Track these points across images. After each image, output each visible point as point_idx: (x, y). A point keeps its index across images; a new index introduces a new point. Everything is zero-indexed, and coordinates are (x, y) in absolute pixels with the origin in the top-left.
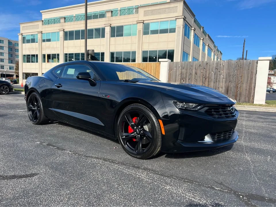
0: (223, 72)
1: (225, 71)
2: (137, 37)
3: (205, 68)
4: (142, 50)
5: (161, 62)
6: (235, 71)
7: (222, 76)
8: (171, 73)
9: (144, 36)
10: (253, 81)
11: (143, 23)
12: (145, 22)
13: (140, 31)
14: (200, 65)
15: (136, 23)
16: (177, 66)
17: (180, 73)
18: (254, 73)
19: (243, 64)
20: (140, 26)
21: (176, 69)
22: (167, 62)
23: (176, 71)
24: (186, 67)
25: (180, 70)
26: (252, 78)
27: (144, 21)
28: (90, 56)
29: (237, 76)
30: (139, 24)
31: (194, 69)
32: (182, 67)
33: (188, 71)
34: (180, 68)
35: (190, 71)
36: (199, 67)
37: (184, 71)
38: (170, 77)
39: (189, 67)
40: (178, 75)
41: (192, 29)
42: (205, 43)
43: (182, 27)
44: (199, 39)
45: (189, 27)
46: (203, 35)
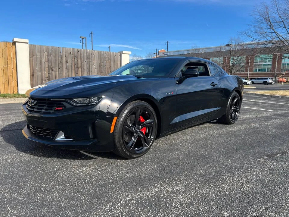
0: (94, 62)
3: (77, 56)
5: (17, 43)
6: (105, 62)
7: (94, 66)
8: (33, 60)
14: (71, 52)
16: (41, 50)
17: (47, 60)
19: (110, 56)
21: (41, 55)
24: (54, 54)
25: (46, 57)
29: (107, 67)
31: (64, 56)
32: (48, 53)
33: (57, 58)
34: (46, 53)
35: (60, 59)
36: (70, 55)
37: (53, 59)
38: (33, 64)
39: (57, 53)
40: (44, 63)
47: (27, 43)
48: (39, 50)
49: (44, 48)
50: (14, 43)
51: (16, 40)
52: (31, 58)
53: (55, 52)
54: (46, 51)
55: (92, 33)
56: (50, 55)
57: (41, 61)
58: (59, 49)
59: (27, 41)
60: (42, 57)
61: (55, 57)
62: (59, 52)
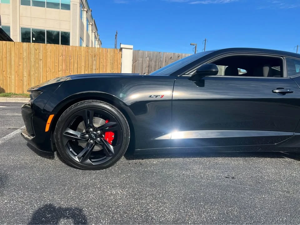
5: (123, 49)
8: (135, 65)
9: (22, 6)
14: (171, 57)
16: (143, 55)
17: (148, 65)
21: (143, 60)
22: (132, 50)
23: (142, 63)
24: (154, 59)
25: (148, 62)
31: (164, 61)
32: (150, 58)
33: (157, 63)
34: (148, 59)
35: (160, 64)
36: (170, 60)
37: (153, 63)
38: (135, 69)
39: (158, 58)
40: (145, 68)
41: (84, 10)
42: (92, 30)
43: (78, 5)
44: (88, 23)
45: (82, 7)
46: (91, 20)
47: (132, 49)
48: (142, 55)
49: (146, 53)
50: (121, 49)
51: (122, 46)
52: (134, 64)
53: (156, 57)
54: (148, 56)
55: (205, 41)
56: (151, 60)
57: (142, 65)
58: (160, 54)
59: (132, 47)
60: (144, 62)
61: (156, 62)
62: (160, 57)
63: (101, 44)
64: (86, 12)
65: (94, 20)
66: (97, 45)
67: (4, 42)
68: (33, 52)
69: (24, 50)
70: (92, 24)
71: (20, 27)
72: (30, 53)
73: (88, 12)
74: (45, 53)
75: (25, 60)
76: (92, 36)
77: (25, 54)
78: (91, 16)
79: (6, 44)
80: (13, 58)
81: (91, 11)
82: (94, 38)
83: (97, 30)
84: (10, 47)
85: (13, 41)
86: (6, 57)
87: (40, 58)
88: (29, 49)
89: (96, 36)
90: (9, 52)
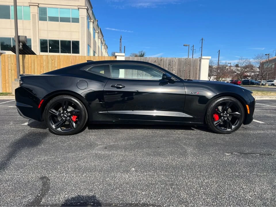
0: (175, 68)
1: (176, 67)
2: (31, 22)
3: (160, 64)
4: (40, 38)
6: (184, 67)
7: (174, 71)
9: (40, 22)
10: (198, 76)
11: (38, 6)
12: (40, 6)
13: (34, 16)
14: (155, 61)
15: (28, 4)
18: (198, 69)
19: (190, 62)
20: (35, 10)
26: (197, 73)
27: (39, 4)
28: (21, 44)
29: (186, 72)
30: (32, 6)
41: (91, 22)
42: (98, 37)
43: (86, 18)
44: (95, 32)
45: (89, 19)
46: (97, 28)
47: (124, 56)
55: (202, 40)
58: (146, 59)
63: (107, 48)
64: (92, 22)
65: (100, 28)
66: (103, 50)
67: (29, 55)
68: (50, 62)
69: (44, 61)
70: (98, 32)
71: (39, 38)
72: (48, 62)
73: (94, 23)
74: (59, 62)
75: (45, 68)
76: (98, 42)
77: (44, 64)
78: (98, 25)
79: (31, 57)
80: (36, 67)
81: (97, 21)
82: (100, 44)
83: (103, 36)
84: (34, 59)
85: (36, 54)
86: (31, 67)
87: (55, 66)
88: (47, 59)
89: (103, 41)
90: (33, 62)
